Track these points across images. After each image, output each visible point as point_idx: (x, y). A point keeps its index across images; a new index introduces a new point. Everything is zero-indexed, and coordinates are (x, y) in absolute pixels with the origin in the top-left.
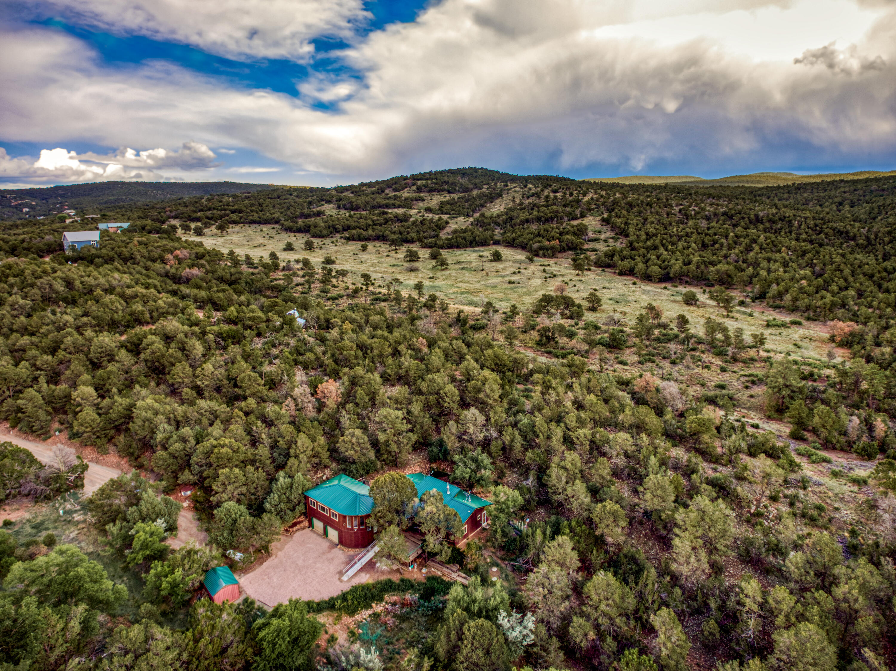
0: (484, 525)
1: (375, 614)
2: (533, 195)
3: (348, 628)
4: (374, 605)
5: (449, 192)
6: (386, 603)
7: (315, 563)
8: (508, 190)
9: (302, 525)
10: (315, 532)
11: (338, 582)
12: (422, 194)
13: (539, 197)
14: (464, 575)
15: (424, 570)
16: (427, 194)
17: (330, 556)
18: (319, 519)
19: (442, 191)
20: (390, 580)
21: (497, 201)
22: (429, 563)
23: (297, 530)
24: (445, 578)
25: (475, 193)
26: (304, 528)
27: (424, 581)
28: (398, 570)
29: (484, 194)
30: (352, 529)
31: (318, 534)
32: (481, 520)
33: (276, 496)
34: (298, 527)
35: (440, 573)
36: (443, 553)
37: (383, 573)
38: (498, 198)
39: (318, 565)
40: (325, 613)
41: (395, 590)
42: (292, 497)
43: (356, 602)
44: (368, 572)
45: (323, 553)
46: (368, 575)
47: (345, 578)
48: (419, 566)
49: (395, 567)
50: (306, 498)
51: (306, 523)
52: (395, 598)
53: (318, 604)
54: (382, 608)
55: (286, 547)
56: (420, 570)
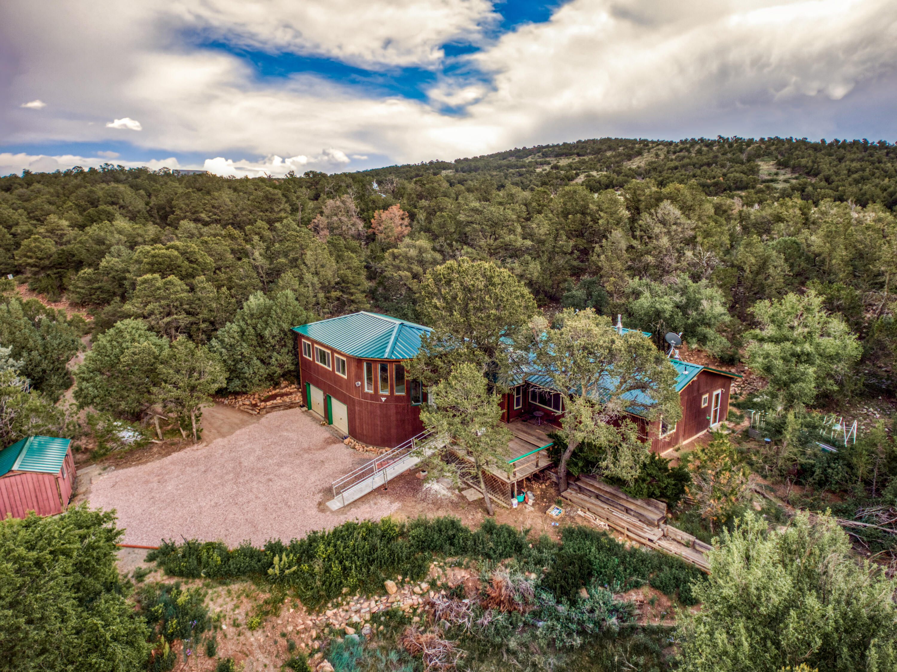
0: (715, 426)
1: (390, 614)
2: (681, 150)
3: (291, 647)
4: (390, 584)
5: (578, 155)
6: (433, 584)
7: (280, 465)
8: (649, 149)
9: (287, 399)
10: (311, 415)
11: (314, 511)
12: (548, 159)
13: (688, 151)
14: (687, 537)
15: (554, 512)
16: (553, 159)
17: (320, 455)
18: (318, 385)
19: (571, 154)
20: (453, 524)
21: (636, 159)
22: (570, 494)
23: (273, 408)
24: (620, 540)
25: (609, 154)
26: (290, 406)
27: (554, 538)
28: (480, 503)
29: (620, 154)
30: (376, 396)
31: (314, 419)
32: (707, 410)
33: (235, 327)
34: (278, 400)
35: (602, 525)
36: (625, 451)
37: (437, 504)
38: (637, 156)
39: (286, 469)
40: (236, 587)
41: (464, 551)
42: (267, 333)
43: (336, 568)
44: (399, 497)
45: (308, 450)
46: (397, 505)
47: (335, 504)
48: (538, 499)
49: (472, 495)
50: (297, 337)
51: (298, 398)
52: (461, 574)
53: (227, 556)
54: (416, 600)
55: (238, 432)
56: (544, 510)
